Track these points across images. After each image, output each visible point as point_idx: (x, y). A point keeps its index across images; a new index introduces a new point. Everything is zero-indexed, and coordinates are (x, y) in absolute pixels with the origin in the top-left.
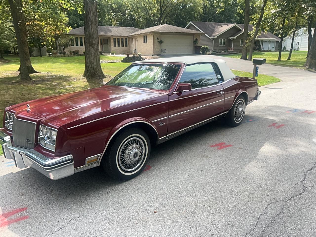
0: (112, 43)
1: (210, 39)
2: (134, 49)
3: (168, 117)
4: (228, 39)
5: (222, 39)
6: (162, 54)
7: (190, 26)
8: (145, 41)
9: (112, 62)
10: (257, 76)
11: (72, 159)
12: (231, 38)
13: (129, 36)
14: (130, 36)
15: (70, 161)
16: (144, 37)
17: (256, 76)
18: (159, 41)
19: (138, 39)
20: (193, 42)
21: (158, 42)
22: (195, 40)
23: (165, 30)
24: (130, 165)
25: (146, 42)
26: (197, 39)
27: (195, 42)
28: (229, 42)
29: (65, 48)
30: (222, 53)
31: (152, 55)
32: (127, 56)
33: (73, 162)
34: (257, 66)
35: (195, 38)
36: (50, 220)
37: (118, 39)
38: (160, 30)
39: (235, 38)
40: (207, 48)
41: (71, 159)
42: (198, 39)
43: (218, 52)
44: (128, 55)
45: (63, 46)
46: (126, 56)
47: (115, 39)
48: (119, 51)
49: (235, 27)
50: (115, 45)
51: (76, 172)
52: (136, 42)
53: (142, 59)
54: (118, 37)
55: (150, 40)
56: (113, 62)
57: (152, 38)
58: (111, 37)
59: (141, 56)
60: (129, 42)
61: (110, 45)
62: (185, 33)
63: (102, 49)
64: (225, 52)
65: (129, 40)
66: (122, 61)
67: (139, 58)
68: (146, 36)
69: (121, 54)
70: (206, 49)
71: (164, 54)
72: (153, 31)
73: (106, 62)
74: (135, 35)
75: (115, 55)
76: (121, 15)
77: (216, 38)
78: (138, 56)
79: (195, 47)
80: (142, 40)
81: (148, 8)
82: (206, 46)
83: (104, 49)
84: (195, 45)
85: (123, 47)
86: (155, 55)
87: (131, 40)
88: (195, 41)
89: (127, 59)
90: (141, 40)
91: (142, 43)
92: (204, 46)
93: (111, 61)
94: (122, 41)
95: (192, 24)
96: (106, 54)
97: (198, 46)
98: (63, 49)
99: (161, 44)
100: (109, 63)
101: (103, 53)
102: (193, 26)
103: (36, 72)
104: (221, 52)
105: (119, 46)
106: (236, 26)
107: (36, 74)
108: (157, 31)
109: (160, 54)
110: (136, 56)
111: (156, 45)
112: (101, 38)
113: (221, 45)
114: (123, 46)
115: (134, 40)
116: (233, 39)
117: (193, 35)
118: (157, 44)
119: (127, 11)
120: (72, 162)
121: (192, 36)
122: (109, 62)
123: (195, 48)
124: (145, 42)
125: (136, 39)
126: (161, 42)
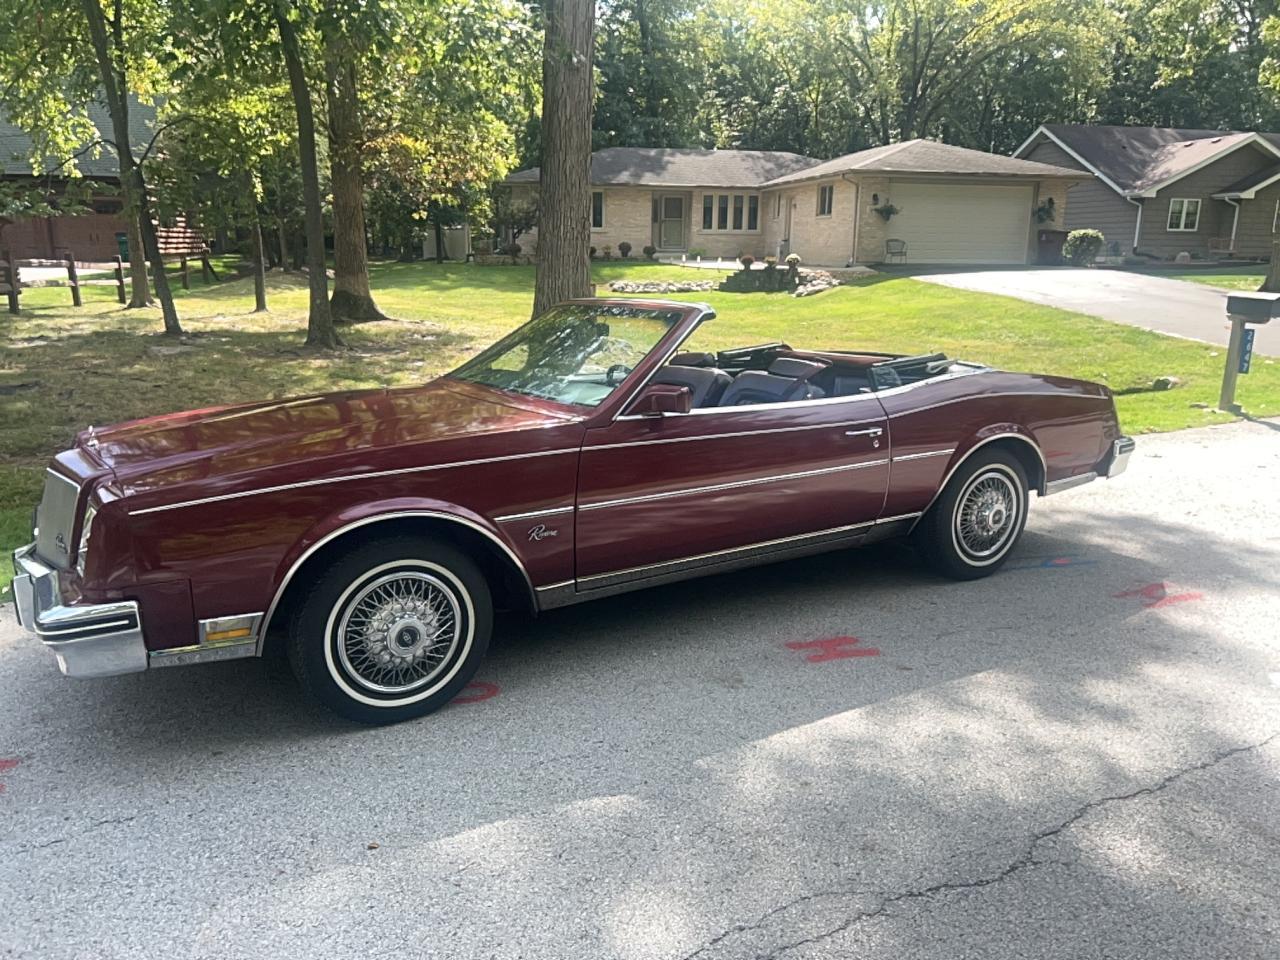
0: (697, 216)
1: (1124, 198)
2: (780, 240)
3: (576, 509)
4: (1212, 199)
5: (1186, 201)
6: (887, 262)
7: (1039, 145)
8: (825, 208)
9: (681, 291)
10: (1247, 372)
11: (135, 615)
12: (1227, 196)
13: (764, 187)
14: (768, 186)
15: (126, 622)
16: (823, 190)
17: (1241, 371)
18: (878, 206)
19: (799, 199)
20: (1033, 214)
21: (876, 210)
22: (1040, 204)
23: (911, 165)
24: (390, 671)
25: (830, 212)
26: (1051, 201)
27: (1043, 213)
28: (1219, 213)
29: (520, 232)
30: (1178, 260)
31: (845, 264)
32: (742, 267)
33: (136, 626)
34: (1248, 326)
35: (1043, 199)
36: (47, 811)
37: (724, 200)
38: (890, 165)
39: (1249, 194)
40: (1097, 237)
41: (130, 616)
42: (1055, 201)
43: (1157, 258)
44: (747, 262)
45: (514, 223)
46: (738, 266)
47: (708, 201)
48: (720, 244)
49: (1250, 147)
50: (707, 224)
51: (154, 665)
52: (793, 210)
53: (801, 278)
54: (724, 193)
55: (845, 202)
56: (688, 290)
57: (853, 196)
58: (696, 193)
59: (800, 269)
60: (763, 210)
61: (689, 225)
62: (996, 175)
63: (657, 238)
64: (1194, 257)
65: (766, 205)
66: (723, 288)
67: (789, 277)
68: (831, 189)
69: (724, 259)
70: (1090, 244)
71: (896, 260)
72: (856, 167)
73: (662, 289)
74: (788, 182)
75: (699, 263)
76: (755, 103)
77: (1152, 193)
78: (787, 267)
79: (1041, 233)
80: (811, 201)
81: (860, 74)
82: (1090, 232)
83: (663, 239)
84: (1042, 227)
85: (737, 231)
86: (858, 262)
87: (773, 203)
88: (1040, 210)
89: (744, 277)
90: (809, 203)
91: (814, 213)
92: (1082, 232)
93: (679, 286)
94: (738, 206)
95: (1047, 138)
96: (669, 258)
97: (1054, 232)
98: (514, 237)
99: (888, 219)
100: (673, 291)
101: (655, 255)
102: (1053, 142)
103: (382, 318)
104: (1174, 259)
105: (725, 227)
106: (1255, 141)
107: (381, 323)
108: (872, 168)
109: (879, 260)
110: (778, 267)
111: (867, 224)
112: (657, 197)
113: (1178, 226)
114: (737, 225)
115: (783, 202)
116: (1239, 201)
117: (1036, 182)
118: (871, 221)
119: (779, 91)
120: (133, 625)
121: (1029, 190)
122: (671, 287)
123: (1040, 236)
124: (822, 212)
125: (791, 199)
126: (886, 213)
